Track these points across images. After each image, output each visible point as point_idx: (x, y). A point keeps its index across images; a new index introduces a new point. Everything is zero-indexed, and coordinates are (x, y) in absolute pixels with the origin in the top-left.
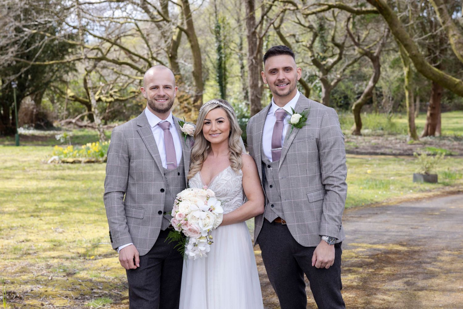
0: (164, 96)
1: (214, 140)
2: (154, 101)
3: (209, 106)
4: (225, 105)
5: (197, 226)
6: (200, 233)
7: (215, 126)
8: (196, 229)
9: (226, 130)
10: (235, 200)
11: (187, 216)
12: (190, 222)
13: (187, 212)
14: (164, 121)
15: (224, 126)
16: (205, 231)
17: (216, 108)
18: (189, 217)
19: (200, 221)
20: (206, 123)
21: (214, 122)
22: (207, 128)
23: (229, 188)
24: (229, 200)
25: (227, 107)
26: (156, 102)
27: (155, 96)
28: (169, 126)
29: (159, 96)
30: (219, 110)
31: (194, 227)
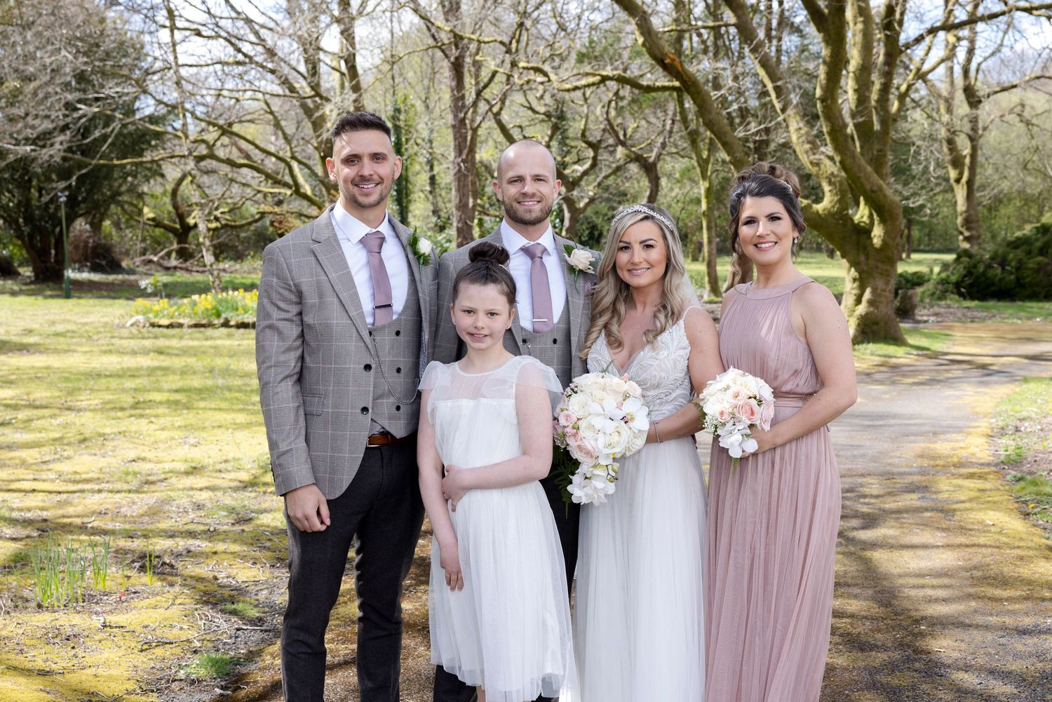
0: (533, 195)
1: (635, 281)
2: (515, 205)
3: (628, 217)
4: (658, 216)
5: (593, 443)
6: (597, 458)
7: (639, 254)
8: (590, 448)
9: (659, 262)
10: (674, 395)
11: (580, 423)
12: (582, 433)
13: (580, 415)
14: (532, 243)
15: (656, 254)
16: (608, 455)
17: (642, 220)
18: (582, 424)
19: (601, 436)
20: (621, 249)
21: (637, 248)
22: (623, 257)
23: (663, 374)
24: (663, 395)
25: (662, 218)
26: (517, 205)
27: (517, 196)
28: (543, 253)
29: (525, 195)
30: (648, 224)
31: (589, 444)
